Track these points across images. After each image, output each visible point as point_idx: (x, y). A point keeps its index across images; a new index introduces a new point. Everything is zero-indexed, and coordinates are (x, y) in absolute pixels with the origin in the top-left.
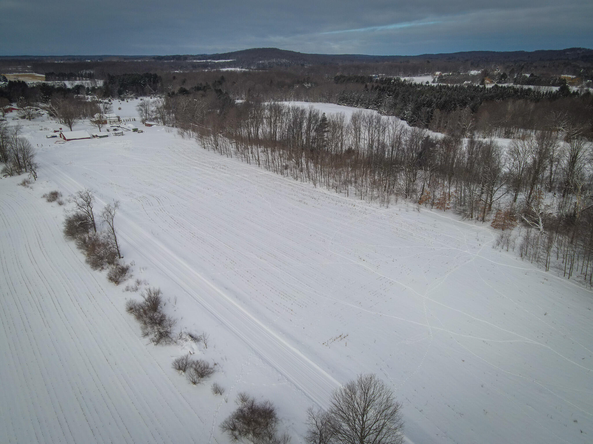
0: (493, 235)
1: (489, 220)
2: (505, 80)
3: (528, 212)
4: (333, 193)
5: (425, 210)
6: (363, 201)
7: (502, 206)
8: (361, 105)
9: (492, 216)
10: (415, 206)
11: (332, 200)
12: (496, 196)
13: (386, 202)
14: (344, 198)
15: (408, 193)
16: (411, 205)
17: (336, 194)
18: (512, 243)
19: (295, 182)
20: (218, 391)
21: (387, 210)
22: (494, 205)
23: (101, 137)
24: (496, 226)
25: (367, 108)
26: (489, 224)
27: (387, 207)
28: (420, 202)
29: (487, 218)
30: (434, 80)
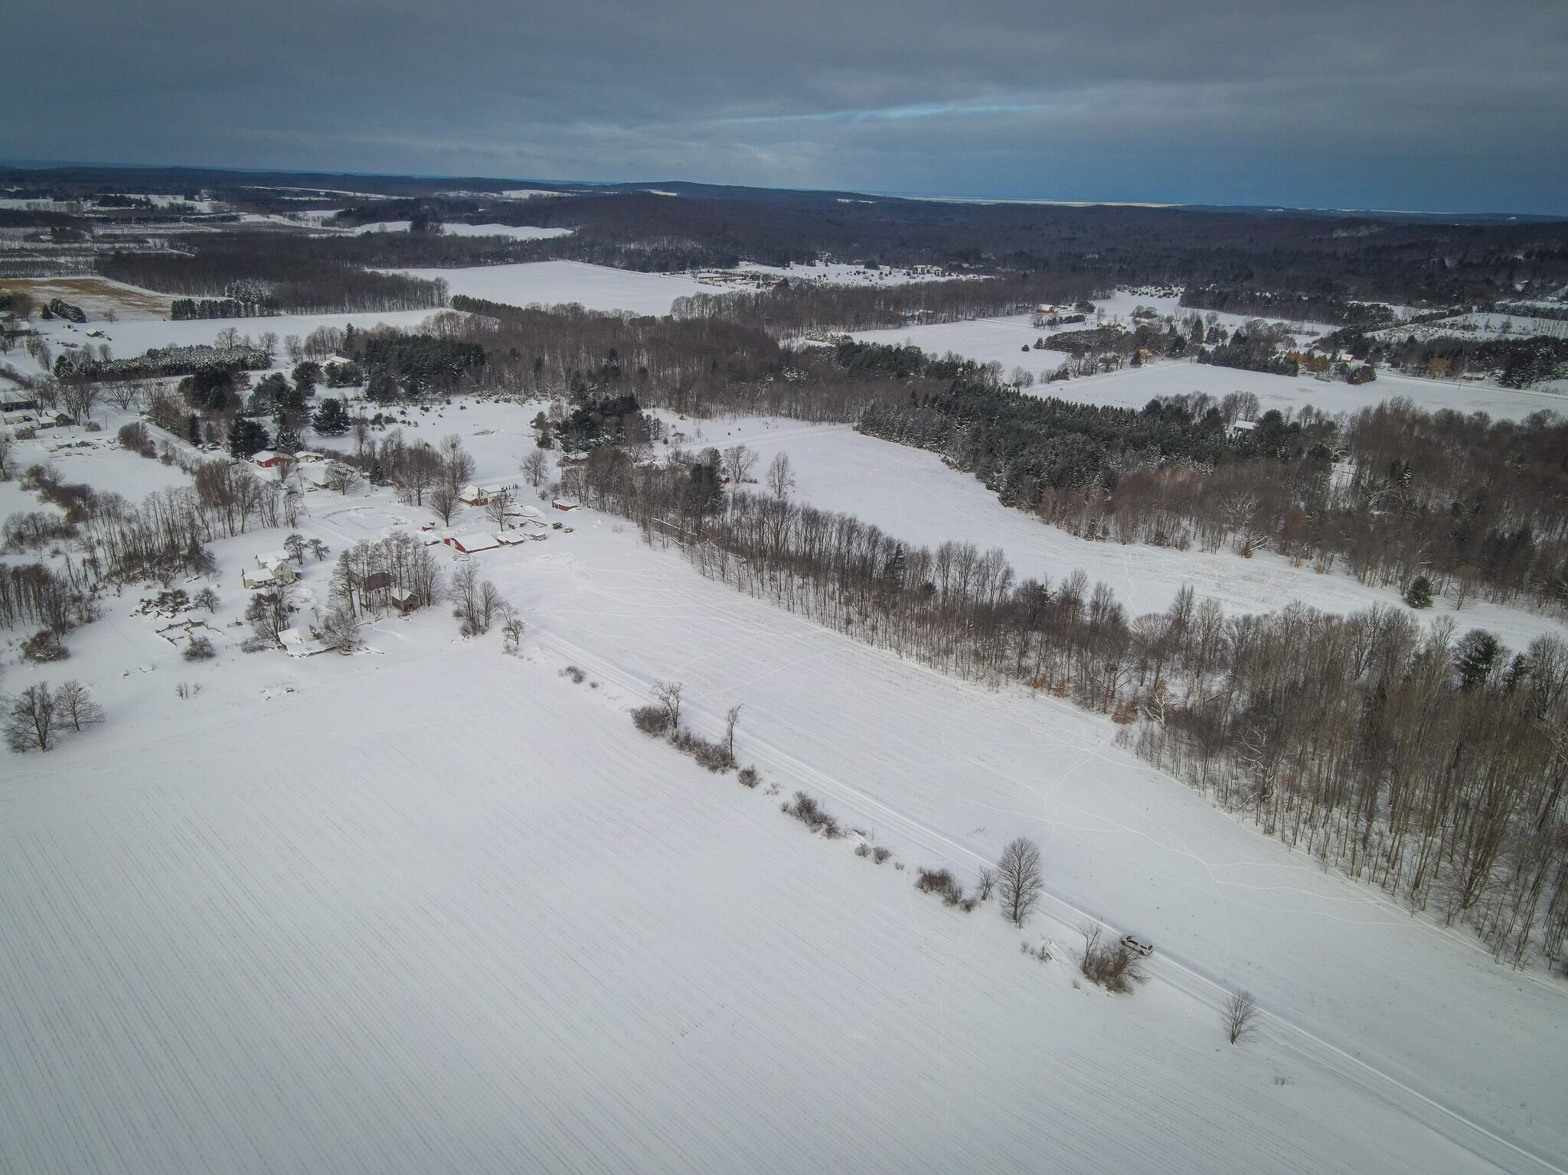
0: (1114, 728)
1: (1111, 712)
2: (1181, 351)
3: (1151, 703)
4: (925, 668)
5: (1042, 696)
6: (966, 682)
7: (1125, 696)
8: (908, 440)
9: (1113, 709)
10: (1029, 690)
11: (929, 680)
12: (1119, 682)
13: (994, 684)
14: (943, 677)
15: (1021, 672)
16: (1025, 688)
17: (929, 671)
18: (1129, 739)
19: (869, 648)
20: (899, 867)
21: (998, 696)
22: (1117, 695)
23: (514, 544)
24: (1117, 719)
25: (920, 447)
26: (1110, 716)
27: (997, 692)
28: (1036, 684)
29: (1108, 710)
30: (1040, 341)
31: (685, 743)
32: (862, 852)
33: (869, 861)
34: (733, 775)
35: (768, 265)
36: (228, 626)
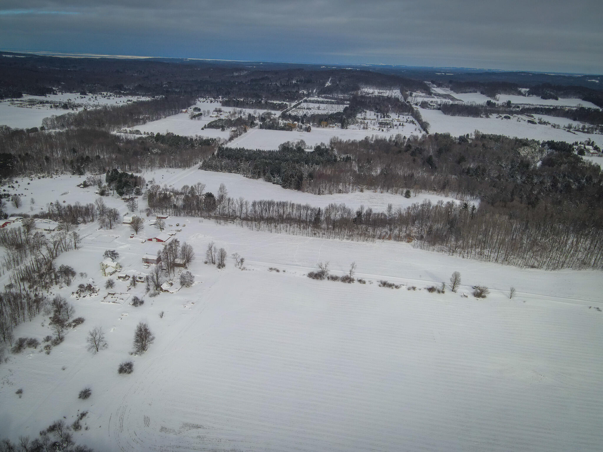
23: (174, 235)
25: (231, 172)
30: (205, 125)
31: (334, 278)
32: (409, 289)
33: (412, 290)
34: (356, 283)
35: (37, 95)
36: (128, 291)
